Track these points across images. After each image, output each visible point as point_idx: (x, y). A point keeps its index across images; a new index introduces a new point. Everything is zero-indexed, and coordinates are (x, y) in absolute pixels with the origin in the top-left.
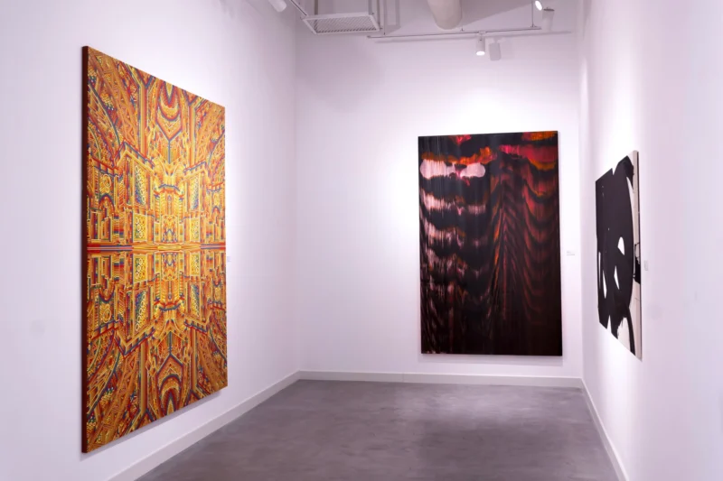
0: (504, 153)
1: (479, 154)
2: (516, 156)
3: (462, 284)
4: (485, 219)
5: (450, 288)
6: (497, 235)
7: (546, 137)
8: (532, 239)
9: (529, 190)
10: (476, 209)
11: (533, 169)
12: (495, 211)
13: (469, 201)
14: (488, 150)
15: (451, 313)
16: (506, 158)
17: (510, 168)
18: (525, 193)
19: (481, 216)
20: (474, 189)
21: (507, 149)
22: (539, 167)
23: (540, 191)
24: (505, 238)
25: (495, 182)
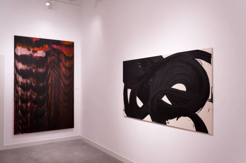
0: (53, 48)
1: (43, 47)
2: (58, 50)
3: (34, 102)
4: (45, 74)
5: (29, 104)
6: (50, 81)
7: (70, 44)
8: (64, 84)
9: (63, 64)
10: (41, 70)
11: (65, 55)
12: (49, 71)
13: (38, 66)
14: (47, 46)
15: (29, 115)
16: (55, 50)
17: (56, 54)
18: (61, 65)
19: (43, 73)
20: (40, 62)
21: (55, 46)
22: (67, 55)
23: (67, 64)
24: (53, 83)
25: (49, 59)
